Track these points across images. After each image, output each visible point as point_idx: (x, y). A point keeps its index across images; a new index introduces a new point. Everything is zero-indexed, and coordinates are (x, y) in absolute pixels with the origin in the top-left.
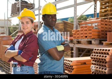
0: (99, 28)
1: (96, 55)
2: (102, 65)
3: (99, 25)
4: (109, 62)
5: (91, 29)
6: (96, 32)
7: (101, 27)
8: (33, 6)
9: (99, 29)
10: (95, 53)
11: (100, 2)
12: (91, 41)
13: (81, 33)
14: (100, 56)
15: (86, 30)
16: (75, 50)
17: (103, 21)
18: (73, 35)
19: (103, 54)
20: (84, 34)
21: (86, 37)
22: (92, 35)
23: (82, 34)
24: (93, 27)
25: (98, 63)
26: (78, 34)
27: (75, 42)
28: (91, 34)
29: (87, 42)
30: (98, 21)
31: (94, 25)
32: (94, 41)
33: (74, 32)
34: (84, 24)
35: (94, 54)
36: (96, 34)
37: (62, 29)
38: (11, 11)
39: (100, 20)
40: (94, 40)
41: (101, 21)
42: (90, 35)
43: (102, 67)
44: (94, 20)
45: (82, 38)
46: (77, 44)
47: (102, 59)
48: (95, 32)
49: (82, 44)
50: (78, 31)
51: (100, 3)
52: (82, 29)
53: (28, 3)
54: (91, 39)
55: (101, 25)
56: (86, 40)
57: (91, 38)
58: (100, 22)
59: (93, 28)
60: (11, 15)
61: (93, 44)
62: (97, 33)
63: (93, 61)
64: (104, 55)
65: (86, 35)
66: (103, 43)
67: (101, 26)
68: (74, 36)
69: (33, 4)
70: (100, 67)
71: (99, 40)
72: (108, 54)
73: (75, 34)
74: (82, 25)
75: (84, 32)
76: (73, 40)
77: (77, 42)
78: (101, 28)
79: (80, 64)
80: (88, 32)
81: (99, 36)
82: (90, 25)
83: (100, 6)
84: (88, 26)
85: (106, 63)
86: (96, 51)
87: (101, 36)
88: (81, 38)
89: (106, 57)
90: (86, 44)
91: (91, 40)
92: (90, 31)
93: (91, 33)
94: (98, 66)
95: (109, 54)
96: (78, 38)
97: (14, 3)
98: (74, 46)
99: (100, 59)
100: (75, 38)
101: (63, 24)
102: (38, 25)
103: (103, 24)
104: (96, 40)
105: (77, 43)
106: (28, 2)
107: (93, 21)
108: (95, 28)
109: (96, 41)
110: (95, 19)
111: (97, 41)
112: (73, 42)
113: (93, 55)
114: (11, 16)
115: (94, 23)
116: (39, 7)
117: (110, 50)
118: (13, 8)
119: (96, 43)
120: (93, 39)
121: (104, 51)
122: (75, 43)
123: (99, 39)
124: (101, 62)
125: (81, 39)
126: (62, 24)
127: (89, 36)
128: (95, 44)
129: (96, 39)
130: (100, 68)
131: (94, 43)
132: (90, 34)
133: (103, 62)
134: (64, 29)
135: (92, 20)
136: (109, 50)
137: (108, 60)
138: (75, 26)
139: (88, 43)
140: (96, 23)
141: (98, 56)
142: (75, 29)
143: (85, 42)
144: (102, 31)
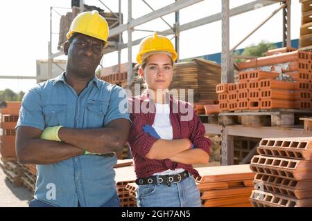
0: (294, 77)
1: (267, 158)
2: (282, 190)
3: (293, 68)
4: (303, 181)
5: (269, 80)
6: (284, 89)
7: (300, 74)
8: (116, 21)
9: (293, 80)
10: (264, 153)
11: (303, 3)
12: (270, 116)
13: (242, 92)
14: (278, 163)
15: (254, 85)
16: (226, 142)
17: (307, 55)
18: (219, 100)
19: (286, 155)
20: (248, 96)
21: (256, 104)
22: (272, 99)
23: (243, 95)
24: (275, 76)
25: (274, 185)
26: (233, 97)
27: (225, 120)
28: (269, 95)
29: (259, 120)
30: (290, 58)
31: (278, 69)
32: (278, 118)
33: (222, 91)
34: (252, 68)
35: (260, 157)
36: (285, 94)
37: (193, 83)
38: (58, 35)
39: (295, 55)
40: (278, 113)
41: (300, 57)
42: (265, 99)
43: (282, 198)
44: (281, 54)
45: (245, 108)
46: (229, 125)
47: (283, 173)
48: (279, 89)
49: (245, 125)
50: (233, 88)
51: (301, 4)
52: (244, 81)
53: (105, 12)
54: (268, 110)
55: (300, 67)
56: (255, 112)
57: (268, 107)
58: (297, 60)
59: (275, 78)
60: (59, 48)
61: (276, 125)
62: (287, 92)
63: (259, 177)
64: (290, 161)
65: (255, 99)
66: (303, 121)
67: (298, 71)
68: (221, 101)
69: (118, 14)
70: (278, 196)
71: (291, 113)
72: (300, 156)
73: (224, 97)
74: (246, 69)
75: (248, 90)
76: (220, 115)
77: (230, 120)
78: (300, 77)
79: (227, 185)
80: (259, 90)
81: (294, 100)
82: (267, 69)
83: (303, 15)
84: (261, 71)
85: (295, 183)
86: (267, 147)
87: (299, 102)
88: (242, 108)
89: (293, 165)
90: (255, 127)
91: (268, 114)
92: (267, 87)
93: (269, 92)
94: (270, 195)
95: (304, 155)
96: (232, 109)
97: (65, 15)
98: (222, 131)
99: (276, 172)
100: (225, 109)
101: (195, 69)
102: (126, 74)
103: (307, 65)
104: (282, 113)
105: (231, 122)
106: (103, 11)
107: (277, 58)
108: (281, 78)
109: (283, 116)
110: (282, 52)
111: (287, 116)
112: (220, 120)
113: (256, 160)
114: (59, 51)
115: (281, 63)
116: (128, 23)
117: (306, 143)
118: (65, 27)
119: (282, 122)
120: (274, 109)
121: (289, 147)
122: (224, 123)
123: (292, 110)
124: (280, 180)
125: (242, 112)
126: (191, 69)
127: (263, 103)
128: (280, 126)
129: (283, 110)
130: (277, 200)
131: (278, 123)
132: (266, 95)
133: (287, 182)
134: (199, 82)
135: (274, 56)
136: (304, 145)
137: (302, 174)
138: (224, 73)
139: (261, 122)
140: (284, 62)
141: (270, 162)
142: (226, 81)
143: (253, 118)
144: (303, 86)
